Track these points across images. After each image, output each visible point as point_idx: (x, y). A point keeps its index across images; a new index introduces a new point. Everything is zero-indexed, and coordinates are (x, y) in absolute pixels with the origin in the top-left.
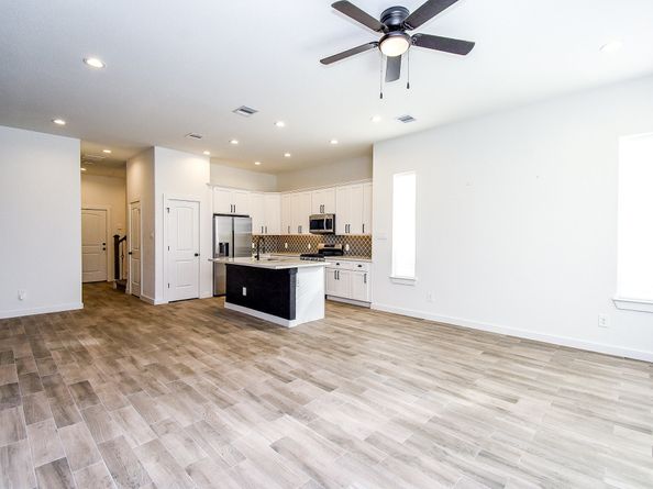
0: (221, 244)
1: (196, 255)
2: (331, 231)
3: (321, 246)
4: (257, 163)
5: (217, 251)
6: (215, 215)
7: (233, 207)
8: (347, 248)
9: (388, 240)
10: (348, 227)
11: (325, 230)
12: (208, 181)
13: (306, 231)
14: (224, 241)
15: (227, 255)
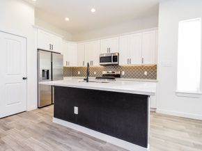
0: (43, 71)
1: (24, 79)
2: (117, 63)
3: (105, 73)
4: (67, 19)
5: (41, 76)
6: (38, 50)
7: (51, 46)
8: (123, 73)
9: (173, 67)
10: (129, 61)
11: (112, 63)
12: (33, 24)
13: (97, 64)
14: (46, 69)
15: (48, 78)
